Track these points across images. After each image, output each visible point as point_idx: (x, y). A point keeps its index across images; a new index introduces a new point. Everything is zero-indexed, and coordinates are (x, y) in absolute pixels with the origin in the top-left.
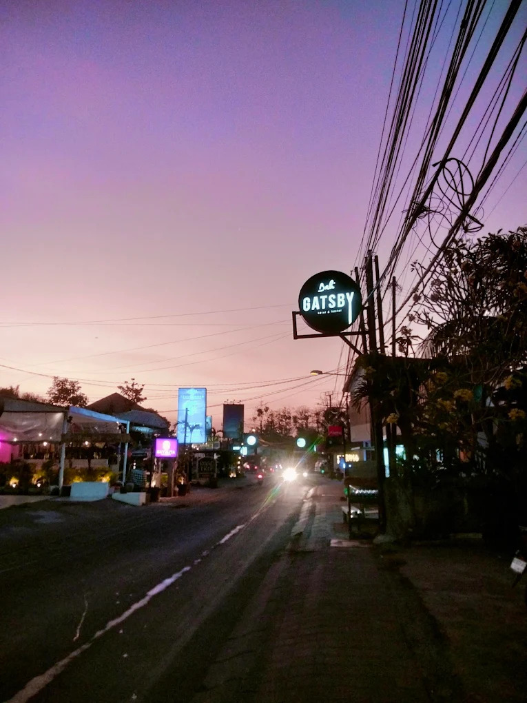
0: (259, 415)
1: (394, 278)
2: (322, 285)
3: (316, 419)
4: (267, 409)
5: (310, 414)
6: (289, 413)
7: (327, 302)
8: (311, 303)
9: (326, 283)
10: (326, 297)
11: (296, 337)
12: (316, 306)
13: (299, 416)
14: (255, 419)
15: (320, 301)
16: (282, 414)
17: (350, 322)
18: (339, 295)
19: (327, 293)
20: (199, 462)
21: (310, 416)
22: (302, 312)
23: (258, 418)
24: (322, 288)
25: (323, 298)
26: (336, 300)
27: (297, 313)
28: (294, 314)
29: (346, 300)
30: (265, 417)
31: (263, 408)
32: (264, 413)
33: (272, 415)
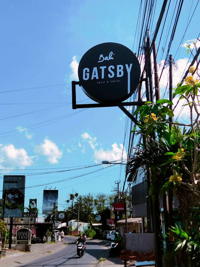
0: (71, 199)
1: (171, 56)
2: (101, 56)
3: (110, 202)
4: (77, 195)
5: (106, 198)
6: (92, 197)
7: (107, 72)
8: (91, 73)
9: (106, 55)
10: (105, 67)
11: (75, 106)
12: (95, 75)
13: (98, 199)
14: (68, 201)
15: (100, 71)
16: (87, 198)
17: (129, 92)
18: (118, 66)
19: (107, 63)
20: (18, 232)
21: (106, 199)
22: (81, 82)
23: (71, 201)
24: (102, 59)
25: (103, 68)
26: (115, 71)
27: (77, 83)
28: (74, 83)
29: (125, 70)
30: (75, 200)
31: (74, 194)
32: (75, 197)
33: (80, 198)
